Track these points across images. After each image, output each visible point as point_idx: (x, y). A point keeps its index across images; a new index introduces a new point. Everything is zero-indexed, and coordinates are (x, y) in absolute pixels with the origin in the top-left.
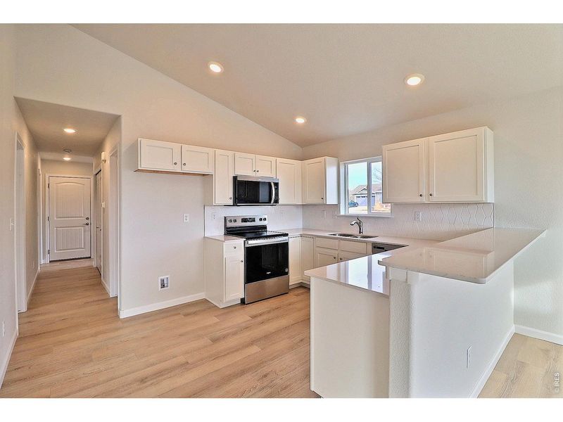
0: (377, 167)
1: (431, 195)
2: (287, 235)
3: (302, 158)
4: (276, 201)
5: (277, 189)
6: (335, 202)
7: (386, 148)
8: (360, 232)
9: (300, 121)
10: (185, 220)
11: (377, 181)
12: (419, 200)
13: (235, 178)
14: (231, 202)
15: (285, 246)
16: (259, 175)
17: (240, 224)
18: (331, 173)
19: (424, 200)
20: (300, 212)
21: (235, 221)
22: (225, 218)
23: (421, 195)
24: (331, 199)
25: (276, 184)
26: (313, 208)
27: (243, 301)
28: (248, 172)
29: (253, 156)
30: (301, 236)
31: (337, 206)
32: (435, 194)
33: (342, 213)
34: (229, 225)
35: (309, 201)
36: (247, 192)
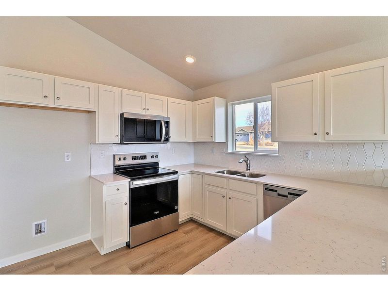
1: (327, 134)
2: (176, 173)
3: (194, 99)
4: (167, 139)
5: (167, 127)
6: (223, 140)
7: (275, 86)
8: (247, 170)
9: (190, 60)
10: (66, 160)
11: (265, 119)
12: (312, 138)
13: (122, 115)
14: (118, 140)
15: (174, 184)
16: (149, 113)
17: (129, 162)
18: (220, 113)
19: (319, 139)
20: (191, 149)
21: (125, 159)
22: (114, 156)
23: (315, 134)
24: (220, 138)
25: (167, 123)
26: (203, 145)
27: (128, 245)
28: (137, 110)
29: (142, 94)
30: (192, 172)
31: (225, 144)
32: (331, 133)
33: (230, 150)
34: (118, 163)
35: (200, 138)
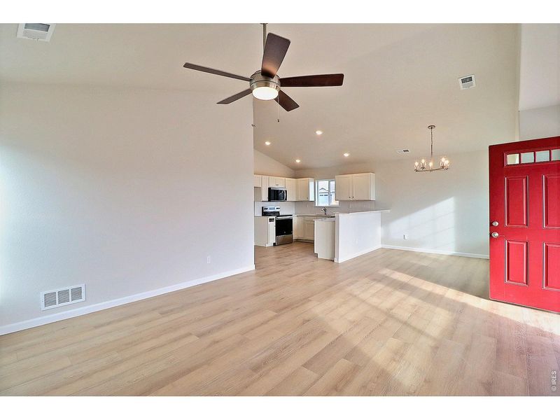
0: (333, 183)
1: (353, 197)
2: (291, 215)
3: (296, 177)
4: (286, 199)
5: (286, 194)
6: (313, 200)
7: (337, 177)
8: (325, 214)
9: (298, 161)
11: (333, 190)
12: (349, 199)
13: (269, 189)
14: (267, 200)
15: (291, 221)
17: (269, 210)
18: (312, 186)
19: (351, 199)
21: (267, 209)
22: (263, 207)
23: (350, 197)
24: (312, 199)
25: (286, 191)
26: (304, 203)
27: (274, 244)
28: (274, 186)
29: (277, 178)
30: (299, 216)
31: (314, 202)
32: (355, 197)
33: (316, 205)
34: (264, 211)
35: (300, 199)
36: (275, 195)
